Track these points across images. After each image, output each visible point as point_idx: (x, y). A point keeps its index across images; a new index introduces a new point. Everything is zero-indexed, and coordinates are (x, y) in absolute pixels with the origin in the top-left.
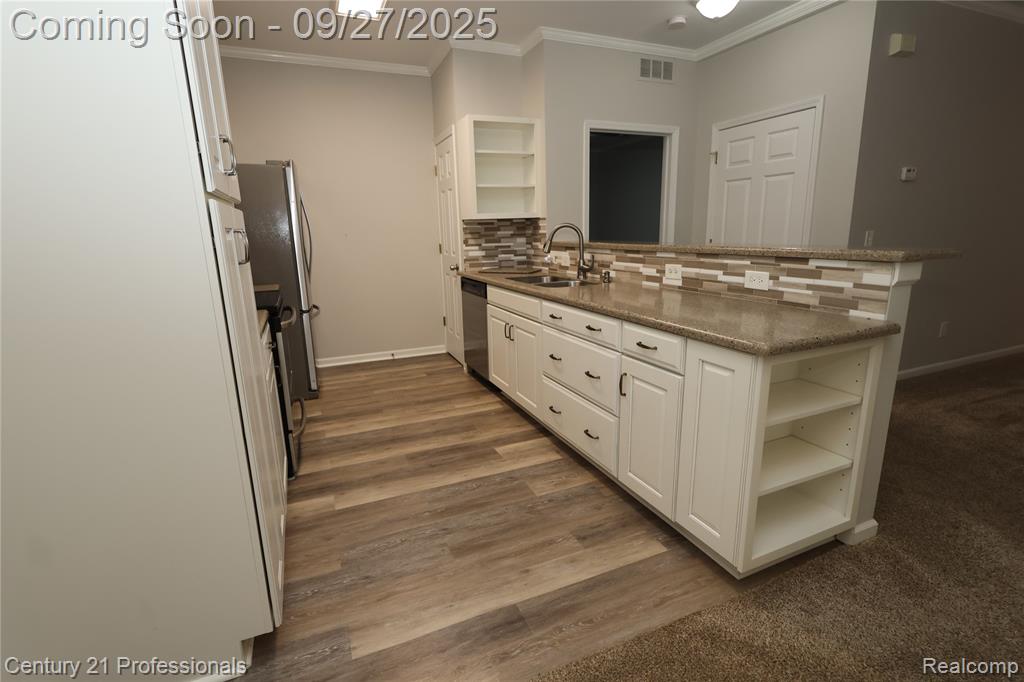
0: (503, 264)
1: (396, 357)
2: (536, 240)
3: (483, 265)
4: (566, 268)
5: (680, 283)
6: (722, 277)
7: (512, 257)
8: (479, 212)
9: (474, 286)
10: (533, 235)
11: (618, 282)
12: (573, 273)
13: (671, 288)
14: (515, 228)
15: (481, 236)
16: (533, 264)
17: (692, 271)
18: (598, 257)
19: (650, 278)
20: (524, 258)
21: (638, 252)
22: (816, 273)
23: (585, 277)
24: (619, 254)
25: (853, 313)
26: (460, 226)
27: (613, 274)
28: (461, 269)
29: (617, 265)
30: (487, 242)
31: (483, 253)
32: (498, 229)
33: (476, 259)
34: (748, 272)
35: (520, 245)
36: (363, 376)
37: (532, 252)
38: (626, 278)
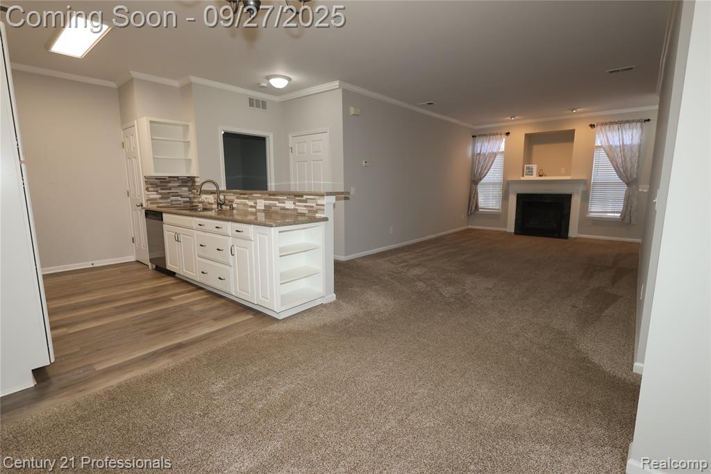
0: (174, 203)
1: (95, 266)
2: (194, 189)
3: (161, 203)
4: (212, 204)
5: (263, 208)
6: (278, 205)
7: (179, 198)
8: (155, 172)
9: (154, 214)
10: (192, 186)
11: (238, 209)
12: (215, 206)
13: (259, 211)
14: (180, 182)
15: (157, 186)
16: (193, 202)
17: (268, 202)
18: (228, 198)
19: (251, 207)
20: (188, 199)
21: (245, 194)
22: (305, 201)
23: (221, 207)
24: (238, 195)
25: (317, 215)
26: (142, 180)
27: (235, 206)
28: (144, 206)
29: (236, 201)
30: (162, 189)
31: (160, 196)
32: (169, 182)
33: (155, 199)
34: (286, 202)
35: (185, 192)
36: (70, 277)
37: (192, 196)
38: (241, 207)
